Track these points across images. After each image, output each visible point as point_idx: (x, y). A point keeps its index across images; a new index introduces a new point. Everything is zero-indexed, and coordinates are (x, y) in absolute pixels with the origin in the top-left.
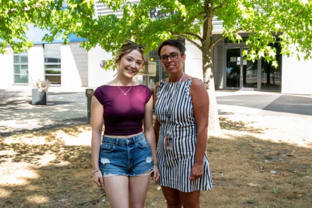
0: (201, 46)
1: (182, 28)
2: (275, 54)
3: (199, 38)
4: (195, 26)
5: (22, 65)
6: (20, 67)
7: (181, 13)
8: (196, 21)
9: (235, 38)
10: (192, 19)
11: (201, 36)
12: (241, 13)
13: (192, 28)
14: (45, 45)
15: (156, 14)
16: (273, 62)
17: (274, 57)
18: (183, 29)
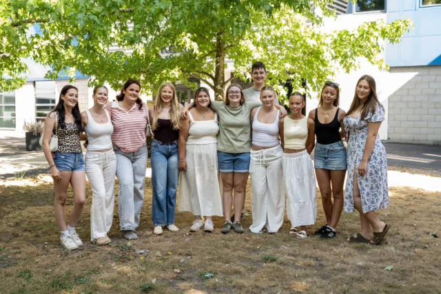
0: (213, 85)
1: (193, 66)
2: (286, 93)
3: (211, 76)
4: (208, 64)
5: (6, 107)
6: (3, 108)
7: (193, 50)
8: (209, 59)
9: (246, 77)
10: (204, 57)
11: (214, 75)
12: (251, 52)
13: (205, 65)
14: (36, 83)
15: (167, 49)
16: (285, 101)
17: (285, 96)
18: (194, 68)
